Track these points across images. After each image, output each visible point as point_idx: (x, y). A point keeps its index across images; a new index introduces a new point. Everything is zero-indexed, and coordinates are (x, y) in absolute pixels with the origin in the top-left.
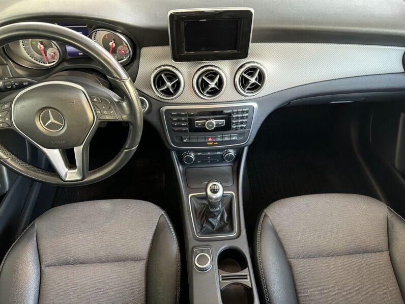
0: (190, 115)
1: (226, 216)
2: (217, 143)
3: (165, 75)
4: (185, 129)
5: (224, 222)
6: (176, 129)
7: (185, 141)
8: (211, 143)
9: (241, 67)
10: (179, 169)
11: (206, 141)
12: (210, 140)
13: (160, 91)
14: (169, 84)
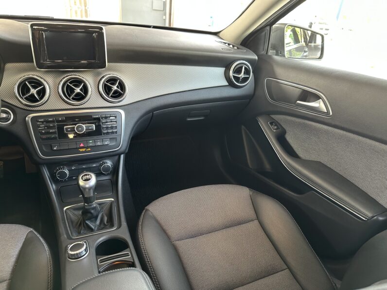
0: (58, 121)
1: (106, 219)
2: (89, 149)
3: (30, 83)
4: (53, 136)
5: (104, 224)
6: (44, 137)
7: (55, 148)
8: (84, 150)
9: (103, 77)
10: (52, 188)
11: (78, 147)
12: (82, 145)
13: (25, 98)
14: (33, 91)
